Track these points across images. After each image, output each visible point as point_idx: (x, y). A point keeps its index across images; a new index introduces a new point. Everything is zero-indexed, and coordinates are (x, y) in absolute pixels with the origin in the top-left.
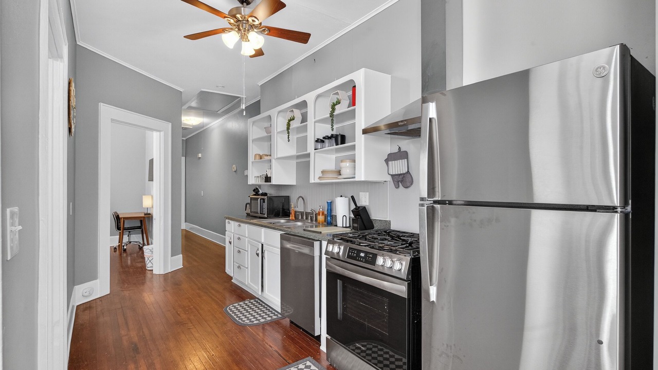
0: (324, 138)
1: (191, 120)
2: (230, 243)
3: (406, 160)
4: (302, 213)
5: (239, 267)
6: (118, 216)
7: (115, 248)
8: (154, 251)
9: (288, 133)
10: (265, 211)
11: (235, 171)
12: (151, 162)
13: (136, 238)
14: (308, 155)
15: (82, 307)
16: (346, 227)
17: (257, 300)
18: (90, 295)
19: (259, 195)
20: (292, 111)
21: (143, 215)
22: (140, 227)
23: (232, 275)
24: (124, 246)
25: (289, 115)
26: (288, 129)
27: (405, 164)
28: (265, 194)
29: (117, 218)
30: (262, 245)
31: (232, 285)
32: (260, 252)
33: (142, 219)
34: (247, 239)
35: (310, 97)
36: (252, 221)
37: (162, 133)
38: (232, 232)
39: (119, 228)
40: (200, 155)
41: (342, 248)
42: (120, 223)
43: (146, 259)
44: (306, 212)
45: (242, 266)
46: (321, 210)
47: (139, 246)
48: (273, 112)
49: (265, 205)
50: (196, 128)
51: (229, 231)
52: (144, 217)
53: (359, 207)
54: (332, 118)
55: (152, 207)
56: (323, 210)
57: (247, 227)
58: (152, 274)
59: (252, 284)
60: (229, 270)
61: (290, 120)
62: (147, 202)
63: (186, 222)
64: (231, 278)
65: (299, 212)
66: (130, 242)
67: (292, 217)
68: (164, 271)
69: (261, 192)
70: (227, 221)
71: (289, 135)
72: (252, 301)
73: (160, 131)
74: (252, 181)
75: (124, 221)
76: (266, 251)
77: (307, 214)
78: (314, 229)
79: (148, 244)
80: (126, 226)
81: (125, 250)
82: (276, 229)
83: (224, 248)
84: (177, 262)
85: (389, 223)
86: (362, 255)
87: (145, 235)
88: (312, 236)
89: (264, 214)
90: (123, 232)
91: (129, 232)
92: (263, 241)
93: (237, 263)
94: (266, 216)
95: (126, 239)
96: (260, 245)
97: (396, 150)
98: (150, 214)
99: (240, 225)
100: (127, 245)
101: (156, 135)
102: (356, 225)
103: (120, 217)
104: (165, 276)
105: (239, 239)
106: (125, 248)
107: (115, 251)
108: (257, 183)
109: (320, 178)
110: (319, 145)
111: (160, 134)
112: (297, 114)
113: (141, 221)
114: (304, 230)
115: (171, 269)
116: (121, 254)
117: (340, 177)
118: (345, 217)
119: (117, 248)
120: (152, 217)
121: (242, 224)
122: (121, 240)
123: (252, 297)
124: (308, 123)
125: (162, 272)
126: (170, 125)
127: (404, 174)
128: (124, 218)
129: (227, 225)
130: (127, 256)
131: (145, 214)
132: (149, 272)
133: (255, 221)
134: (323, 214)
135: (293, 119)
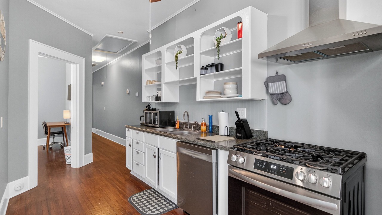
0: (207, 66)
1: (97, 58)
2: (130, 146)
3: (284, 82)
4: (186, 124)
5: (137, 164)
6: (46, 124)
7: (44, 147)
8: (72, 150)
9: (177, 63)
10: (157, 122)
11: (129, 94)
12: (70, 87)
13: (59, 139)
14: (195, 79)
15: (14, 200)
16: (227, 136)
17: (152, 190)
18: (21, 189)
19: (150, 110)
20: (180, 47)
21: (64, 124)
22: (62, 132)
23: (131, 169)
24: (50, 145)
25: (177, 50)
26: (176, 60)
27: (283, 85)
28: (155, 110)
29: (46, 126)
30: (158, 149)
31: (131, 177)
32: (156, 154)
33: (63, 127)
34: (144, 143)
35: (196, 35)
36: (148, 130)
37: (78, 65)
38: (131, 138)
39: (46, 133)
40: (103, 83)
41: (245, 158)
42: (47, 130)
43: (66, 157)
44: (189, 123)
45: (140, 164)
46: (204, 121)
47: (61, 145)
48: (163, 48)
49: (157, 118)
50: (101, 64)
51: (129, 137)
52: (64, 125)
53: (241, 120)
54: (218, 49)
55: (70, 118)
56: (205, 121)
57: (145, 134)
58: (70, 167)
59: (149, 178)
60: (129, 165)
61: (177, 54)
62: (66, 115)
63: (93, 127)
64: (130, 171)
65: (184, 123)
66: (55, 143)
67: (177, 126)
68: (79, 165)
69: (151, 108)
70: (127, 129)
71: (177, 65)
72: (149, 191)
73: (76, 64)
74: (144, 100)
75: (50, 128)
76: (162, 155)
77: (191, 125)
78: (203, 138)
79: (67, 145)
80: (51, 131)
81: (51, 149)
82: (171, 138)
83: (125, 148)
84: (89, 158)
85: (266, 133)
86: (273, 167)
87: (65, 137)
88: (208, 144)
89: (157, 125)
90: (49, 136)
91: (54, 135)
92: (159, 146)
93: (135, 161)
94: (158, 126)
95: (51, 140)
96: (157, 149)
97: (274, 74)
98: (68, 123)
99: (138, 133)
100: (52, 145)
101: (73, 66)
102: (239, 135)
103: (47, 125)
104: (81, 169)
105: (137, 143)
106: (51, 146)
107: (44, 149)
108: (149, 101)
109: (204, 97)
110: (204, 71)
111: (76, 66)
112: (184, 48)
113: (63, 128)
114: (198, 139)
115: (85, 163)
116: (48, 152)
117: (223, 96)
118: (226, 128)
119: (46, 147)
120: (70, 126)
121: (139, 132)
122: (48, 141)
123: (148, 188)
124: (195, 54)
125: (78, 166)
126: (84, 59)
127: (283, 93)
128: (50, 126)
129: (127, 132)
130: (52, 152)
131: (65, 123)
132: (68, 166)
133: (150, 130)
134: (205, 125)
135: (180, 53)
